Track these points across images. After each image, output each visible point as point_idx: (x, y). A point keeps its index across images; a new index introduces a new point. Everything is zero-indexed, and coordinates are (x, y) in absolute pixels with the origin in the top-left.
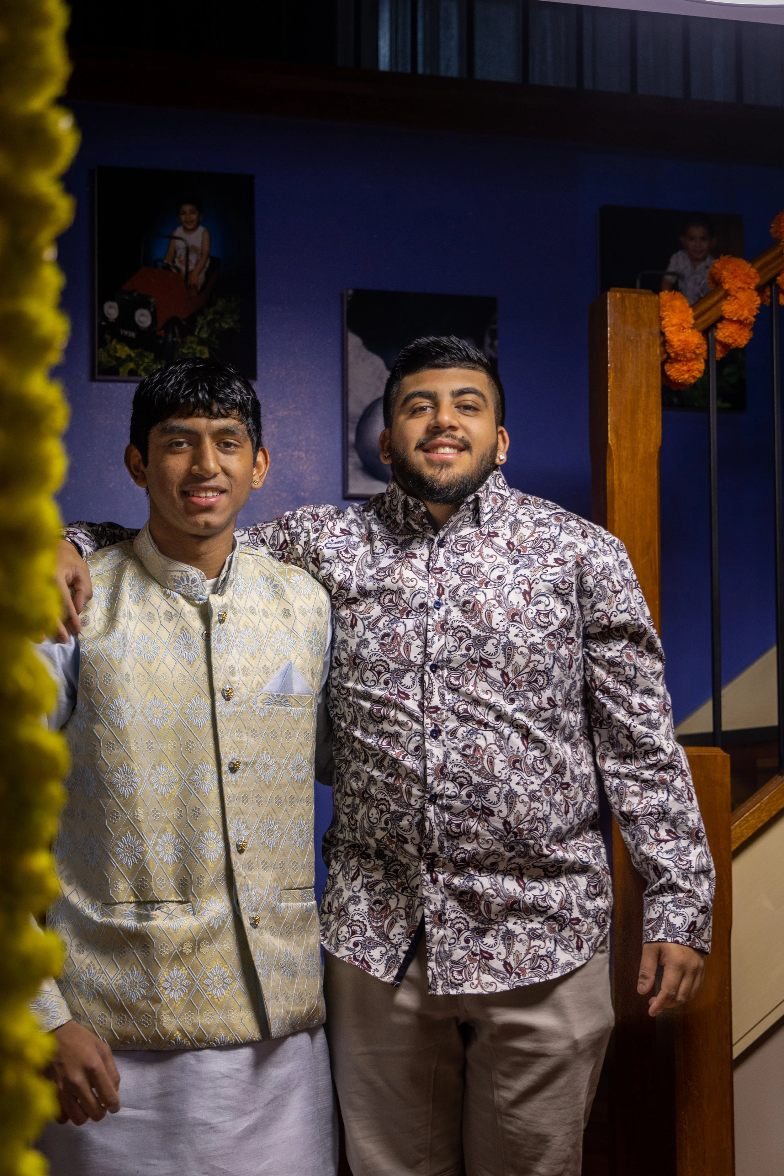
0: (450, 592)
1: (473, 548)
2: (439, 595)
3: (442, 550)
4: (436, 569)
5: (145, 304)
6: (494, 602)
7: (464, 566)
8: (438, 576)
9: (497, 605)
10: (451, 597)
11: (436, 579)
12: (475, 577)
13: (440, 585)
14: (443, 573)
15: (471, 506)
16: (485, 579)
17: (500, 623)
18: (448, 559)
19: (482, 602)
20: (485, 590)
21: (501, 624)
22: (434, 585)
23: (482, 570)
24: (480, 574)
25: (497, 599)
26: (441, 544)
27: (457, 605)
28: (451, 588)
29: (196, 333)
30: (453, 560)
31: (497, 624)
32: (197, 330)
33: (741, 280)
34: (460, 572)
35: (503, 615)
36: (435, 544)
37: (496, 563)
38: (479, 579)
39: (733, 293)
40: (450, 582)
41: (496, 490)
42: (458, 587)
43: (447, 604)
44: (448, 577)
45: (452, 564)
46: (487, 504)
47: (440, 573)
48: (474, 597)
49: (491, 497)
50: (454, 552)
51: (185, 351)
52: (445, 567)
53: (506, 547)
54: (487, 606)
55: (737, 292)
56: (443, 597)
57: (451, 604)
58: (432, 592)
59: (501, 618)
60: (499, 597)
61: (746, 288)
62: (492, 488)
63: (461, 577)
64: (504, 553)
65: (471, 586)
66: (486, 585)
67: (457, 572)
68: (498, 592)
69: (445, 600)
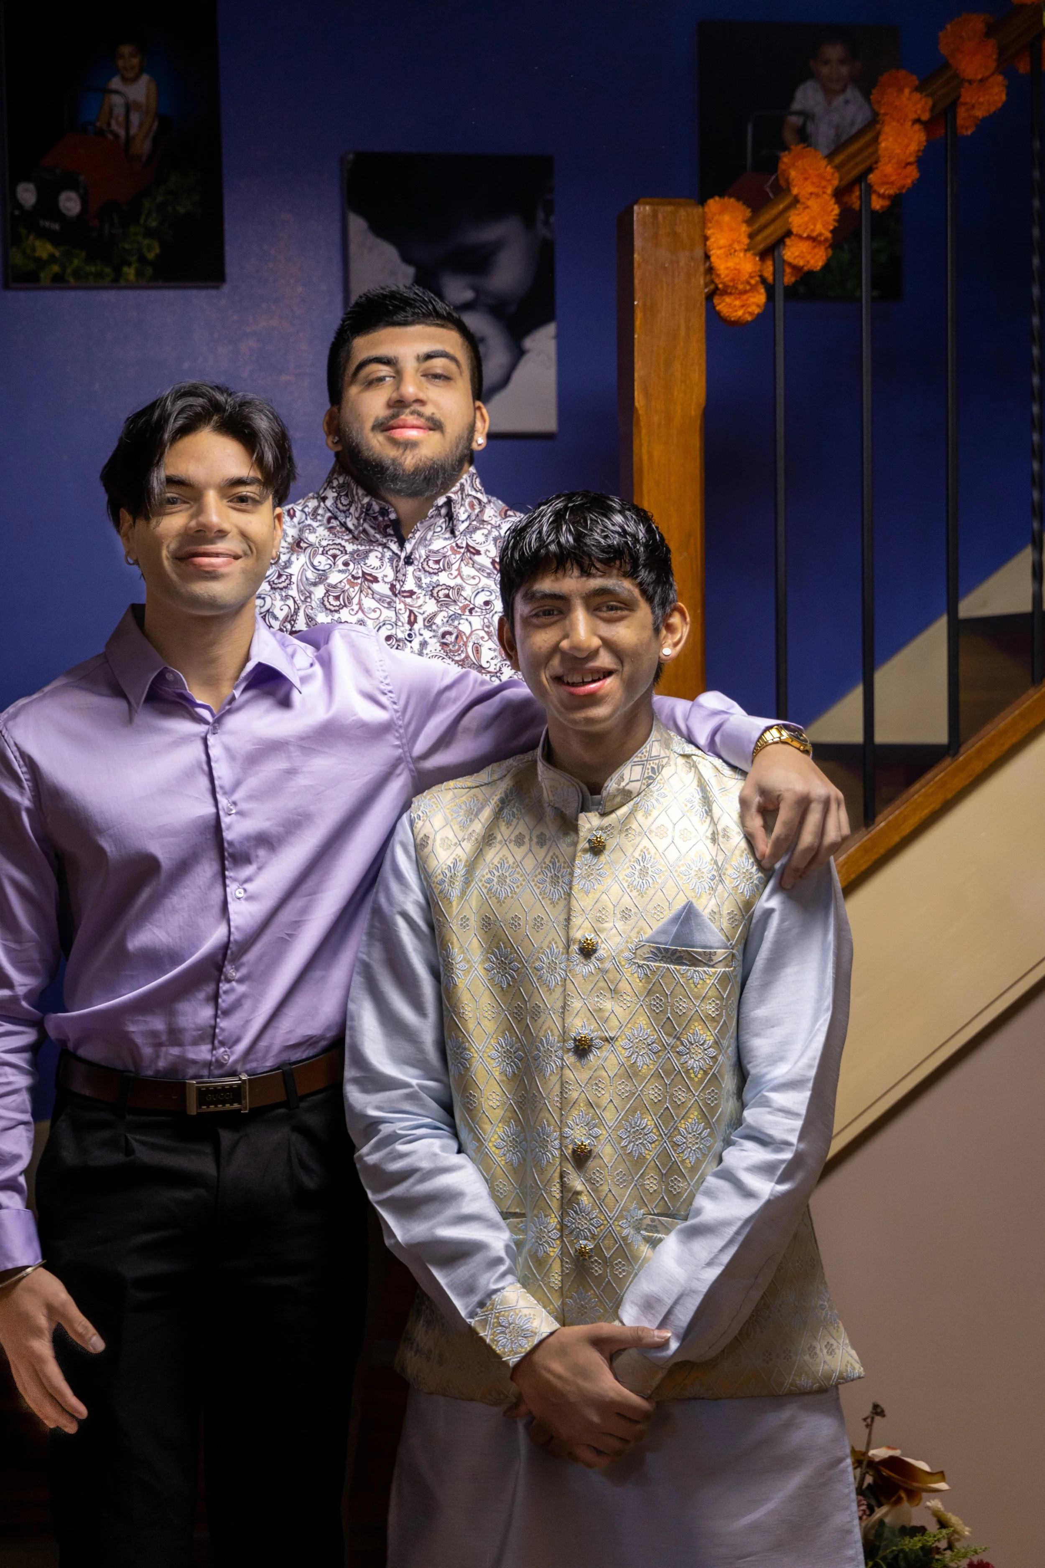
0: (424, 620)
1: (450, 565)
2: (412, 623)
3: (410, 569)
4: (405, 592)
5: (73, 186)
6: (482, 634)
7: (440, 588)
8: (408, 600)
9: (486, 638)
10: (426, 627)
11: (405, 605)
12: (454, 601)
13: (411, 611)
14: (414, 597)
15: (443, 511)
16: (468, 605)
17: (491, 661)
18: (419, 579)
19: (468, 633)
20: (470, 618)
21: (493, 662)
22: (403, 611)
23: (463, 593)
24: (461, 598)
25: (486, 629)
26: (409, 561)
27: (434, 636)
28: (425, 615)
29: (142, 222)
30: (426, 580)
31: (488, 662)
32: (143, 218)
33: (813, 183)
34: (435, 595)
35: (495, 650)
36: (402, 562)
37: (480, 586)
38: (461, 605)
39: (802, 200)
40: (424, 608)
41: (474, 493)
42: (435, 615)
43: (421, 635)
44: (420, 602)
45: (424, 586)
46: (463, 509)
47: (410, 596)
48: (456, 627)
49: (468, 500)
50: (425, 571)
51: (127, 246)
52: (415, 590)
53: (491, 566)
54: (473, 638)
55: (808, 199)
56: (416, 627)
57: (427, 634)
58: (402, 619)
59: (493, 654)
60: (488, 627)
61: (821, 193)
62: (468, 490)
63: (438, 602)
64: (489, 574)
65: (452, 613)
66: (471, 611)
67: (432, 595)
68: (486, 620)
69: (419, 630)
